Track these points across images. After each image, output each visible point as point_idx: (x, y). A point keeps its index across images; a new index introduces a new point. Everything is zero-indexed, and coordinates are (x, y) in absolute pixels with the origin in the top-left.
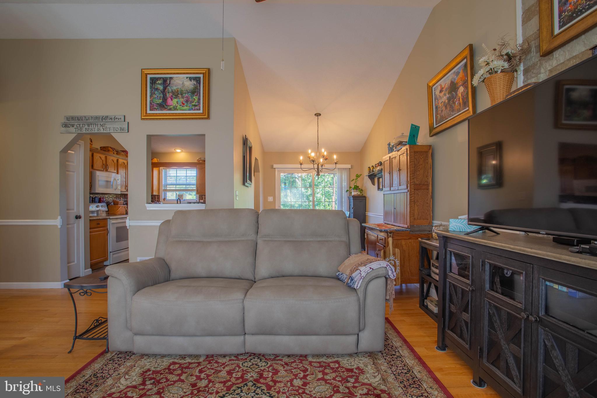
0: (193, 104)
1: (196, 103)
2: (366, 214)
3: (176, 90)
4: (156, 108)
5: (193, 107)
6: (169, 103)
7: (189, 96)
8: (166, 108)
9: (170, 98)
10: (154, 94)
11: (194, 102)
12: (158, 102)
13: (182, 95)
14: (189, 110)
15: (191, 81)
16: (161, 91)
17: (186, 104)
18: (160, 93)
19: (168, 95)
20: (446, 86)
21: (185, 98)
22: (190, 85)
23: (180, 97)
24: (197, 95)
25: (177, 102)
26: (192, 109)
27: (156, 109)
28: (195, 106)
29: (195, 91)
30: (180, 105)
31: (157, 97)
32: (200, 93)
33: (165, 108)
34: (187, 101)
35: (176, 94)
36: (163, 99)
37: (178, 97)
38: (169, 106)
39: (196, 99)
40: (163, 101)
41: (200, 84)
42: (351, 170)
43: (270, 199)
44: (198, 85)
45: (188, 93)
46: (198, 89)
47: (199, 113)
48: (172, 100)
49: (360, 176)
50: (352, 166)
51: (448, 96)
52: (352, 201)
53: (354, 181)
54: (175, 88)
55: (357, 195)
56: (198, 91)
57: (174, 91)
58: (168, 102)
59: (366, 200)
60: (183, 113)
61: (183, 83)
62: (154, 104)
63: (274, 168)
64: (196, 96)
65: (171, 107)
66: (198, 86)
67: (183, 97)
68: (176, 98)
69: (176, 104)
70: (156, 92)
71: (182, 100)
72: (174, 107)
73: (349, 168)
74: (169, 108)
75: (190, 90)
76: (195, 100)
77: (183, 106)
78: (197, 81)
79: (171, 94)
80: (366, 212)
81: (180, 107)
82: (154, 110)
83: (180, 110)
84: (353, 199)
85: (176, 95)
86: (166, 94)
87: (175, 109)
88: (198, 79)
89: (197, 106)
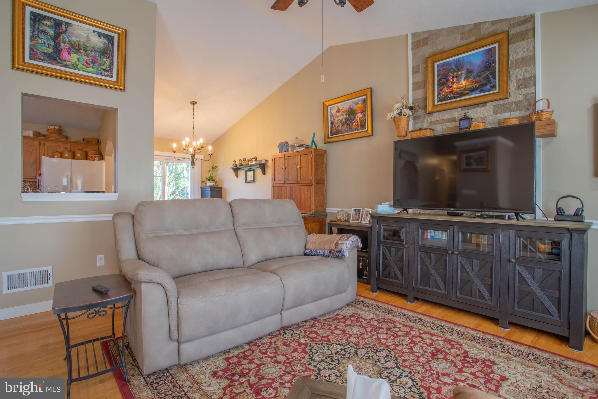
0: (102, 67)
1: (107, 67)
3: (76, 42)
4: (42, 58)
5: (103, 72)
6: (64, 57)
7: (97, 57)
8: (59, 63)
9: (66, 50)
10: (38, 37)
11: (104, 65)
12: (46, 51)
13: (86, 51)
14: (97, 74)
15: (101, 38)
16: (51, 37)
17: (92, 65)
18: (49, 39)
19: (62, 45)
20: (344, 109)
21: (91, 56)
22: (98, 42)
23: (83, 53)
24: (108, 58)
25: (78, 59)
26: (101, 73)
27: (42, 60)
28: (105, 70)
29: (106, 52)
30: (83, 65)
31: (43, 42)
32: (113, 56)
33: (57, 61)
34: (94, 62)
35: (76, 48)
36: (53, 48)
37: (80, 52)
38: (64, 61)
39: (108, 63)
40: (54, 52)
41: (113, 44)
44: (110, 45)
45: (95, 51)
46: (109, 50)
47: (112, 81)
48: (69, 53)
49: (216, 168)
51: (345, 116)
52: (209, 192)
53: (210, 172)
54: (74, 39)
55: (212, 186)
56: (111, 53)
57: (73, 42)
58: (64, 55)
59: (221, 191)
60: (88, 76)
61: (88, 37)
62: (38, 52)
64: (106, 58)
65: (68, 63)
66: (111, 47)
67: (88, 55)
68: (76, 53)
69: (76, 62)
70: (42, 36)
71: (85, 58)
72: (74, 64)
74: (64, 63)
75: (98, 49)
76: (105, 63)
77: (87, 67)
78: (109, 40)
79: (68, 46)
81: (83, 67)
82: (38, 60)
83: (83, 71)
84: (210, 190)
85: (76, 50)
86: (59, 43)
87: (75, 67)
88: (110, 38)
89: (109, 71)
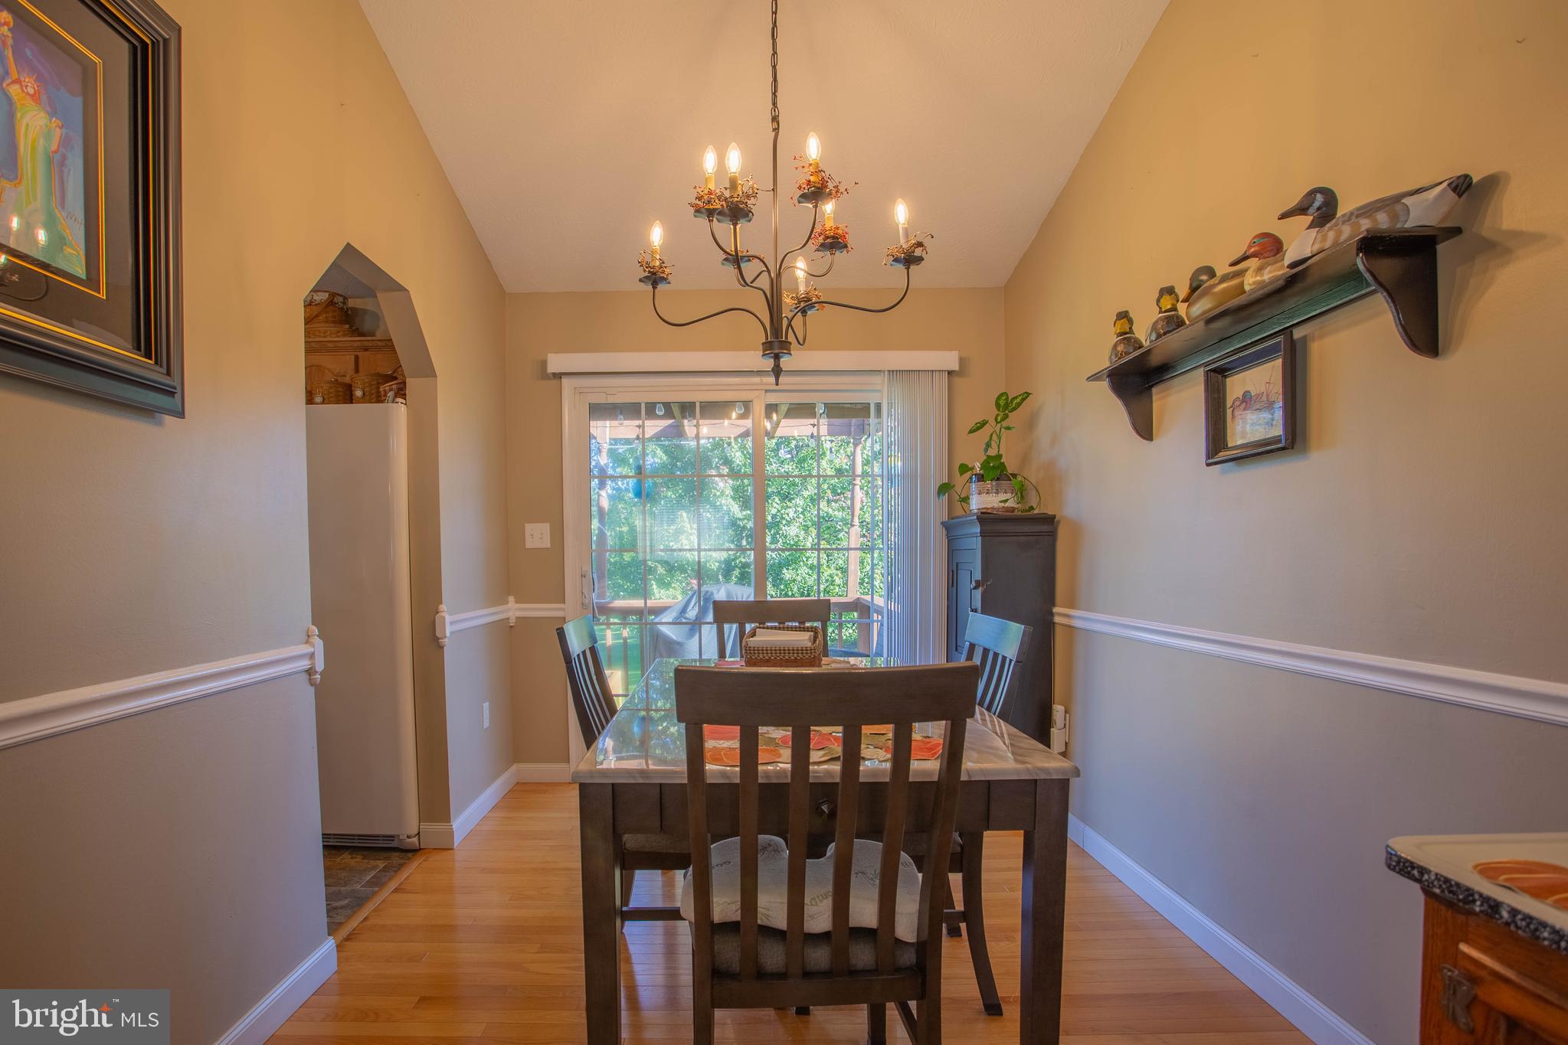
2: (1057, 619)
42: (957, 380)
43: (537, 535)
49: (1019, 405)
50: (962, 361)
52: (976, 544)
53: (986, 431)
55: (998, 509)
59: (1053, 535)
63: (554, 374)
73: (950, 373)
80: (1053, 604)
84: (983, 534)
